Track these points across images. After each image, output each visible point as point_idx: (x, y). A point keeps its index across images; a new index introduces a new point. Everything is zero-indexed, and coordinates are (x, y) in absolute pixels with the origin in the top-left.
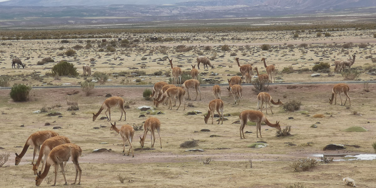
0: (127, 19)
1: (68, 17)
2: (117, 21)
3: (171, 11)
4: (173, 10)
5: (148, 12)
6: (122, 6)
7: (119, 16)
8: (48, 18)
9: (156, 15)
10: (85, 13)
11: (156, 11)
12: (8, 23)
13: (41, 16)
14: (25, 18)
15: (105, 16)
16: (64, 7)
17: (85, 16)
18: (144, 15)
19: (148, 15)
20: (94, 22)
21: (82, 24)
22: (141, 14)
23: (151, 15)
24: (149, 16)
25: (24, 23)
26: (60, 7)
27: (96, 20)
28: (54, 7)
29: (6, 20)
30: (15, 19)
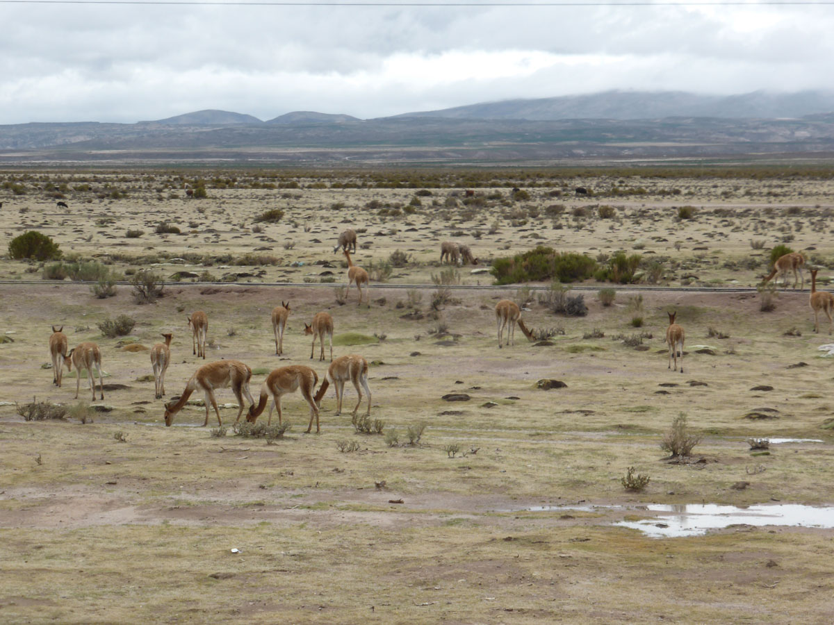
0: (696, 148)
1: (574, 143)
2: (674, 150)
3: (793, 133)
4: (798, 129)
5: (742, 134)
6: (689, 121)
7: (680, 141)
8: (532, 143)
9: (760, 141)
10: (609, 135)
11: (760, 131)
12: (450, 154)
13: (519, 139)
14: (486, 144)
15: (649, 139)
16: (567, 121)
17: (609, 140)
18: (733, 139)
19: (742, 139)
20: (626, 152)
21: (600, 156)
22: (727, 137)
23: (748, 140)
24: (744, 143)
25: (482, 153)
26: (560, 121)
27: (630, 148)
28: (548, 121)
29: (446, 148)
30: (466, 146)
